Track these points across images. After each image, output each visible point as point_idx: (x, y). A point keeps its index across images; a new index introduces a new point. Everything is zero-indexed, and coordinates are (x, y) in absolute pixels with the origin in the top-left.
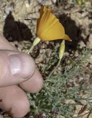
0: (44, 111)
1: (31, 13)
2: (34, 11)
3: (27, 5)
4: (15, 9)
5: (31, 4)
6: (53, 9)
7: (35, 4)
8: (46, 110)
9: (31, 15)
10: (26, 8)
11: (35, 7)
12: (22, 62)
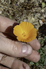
0: (40, 65)
1: (35, 22)
2: (36, 21)
3: (33, 19)
4: (28, 20)
5: (35, 18)
6: (44, 20)
7: (37, 18)
8: (41, 64)
9: (35, 23)
10: (32, 20)
11: (36, 19)
12: (27, 48)
